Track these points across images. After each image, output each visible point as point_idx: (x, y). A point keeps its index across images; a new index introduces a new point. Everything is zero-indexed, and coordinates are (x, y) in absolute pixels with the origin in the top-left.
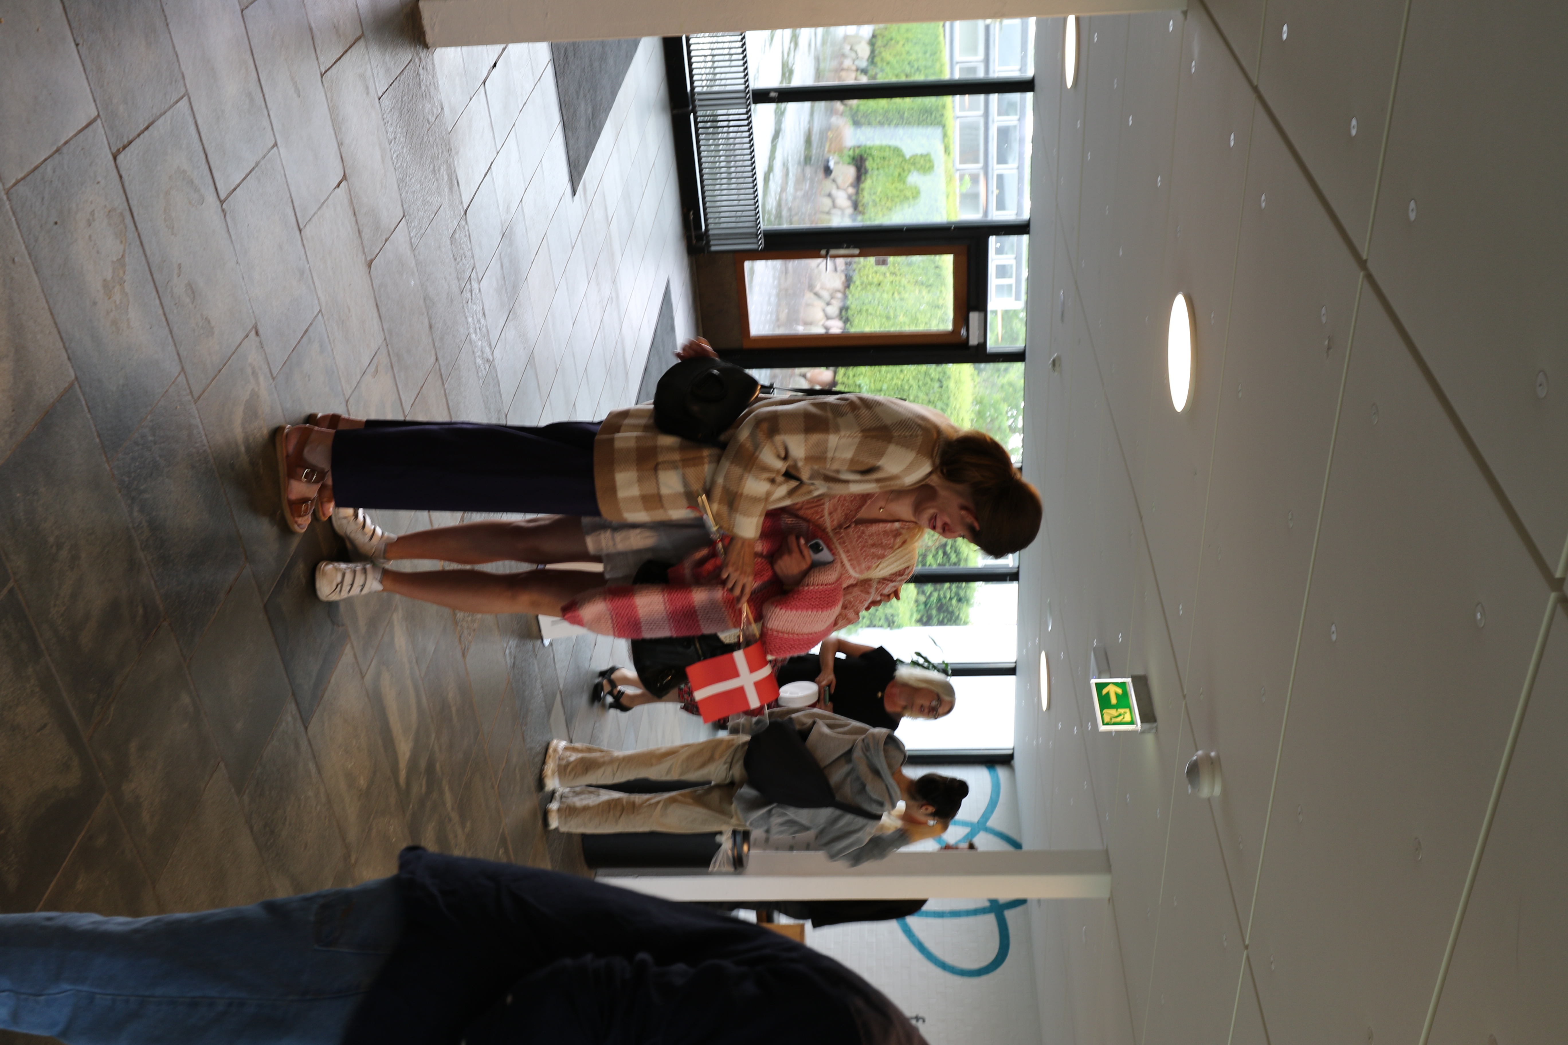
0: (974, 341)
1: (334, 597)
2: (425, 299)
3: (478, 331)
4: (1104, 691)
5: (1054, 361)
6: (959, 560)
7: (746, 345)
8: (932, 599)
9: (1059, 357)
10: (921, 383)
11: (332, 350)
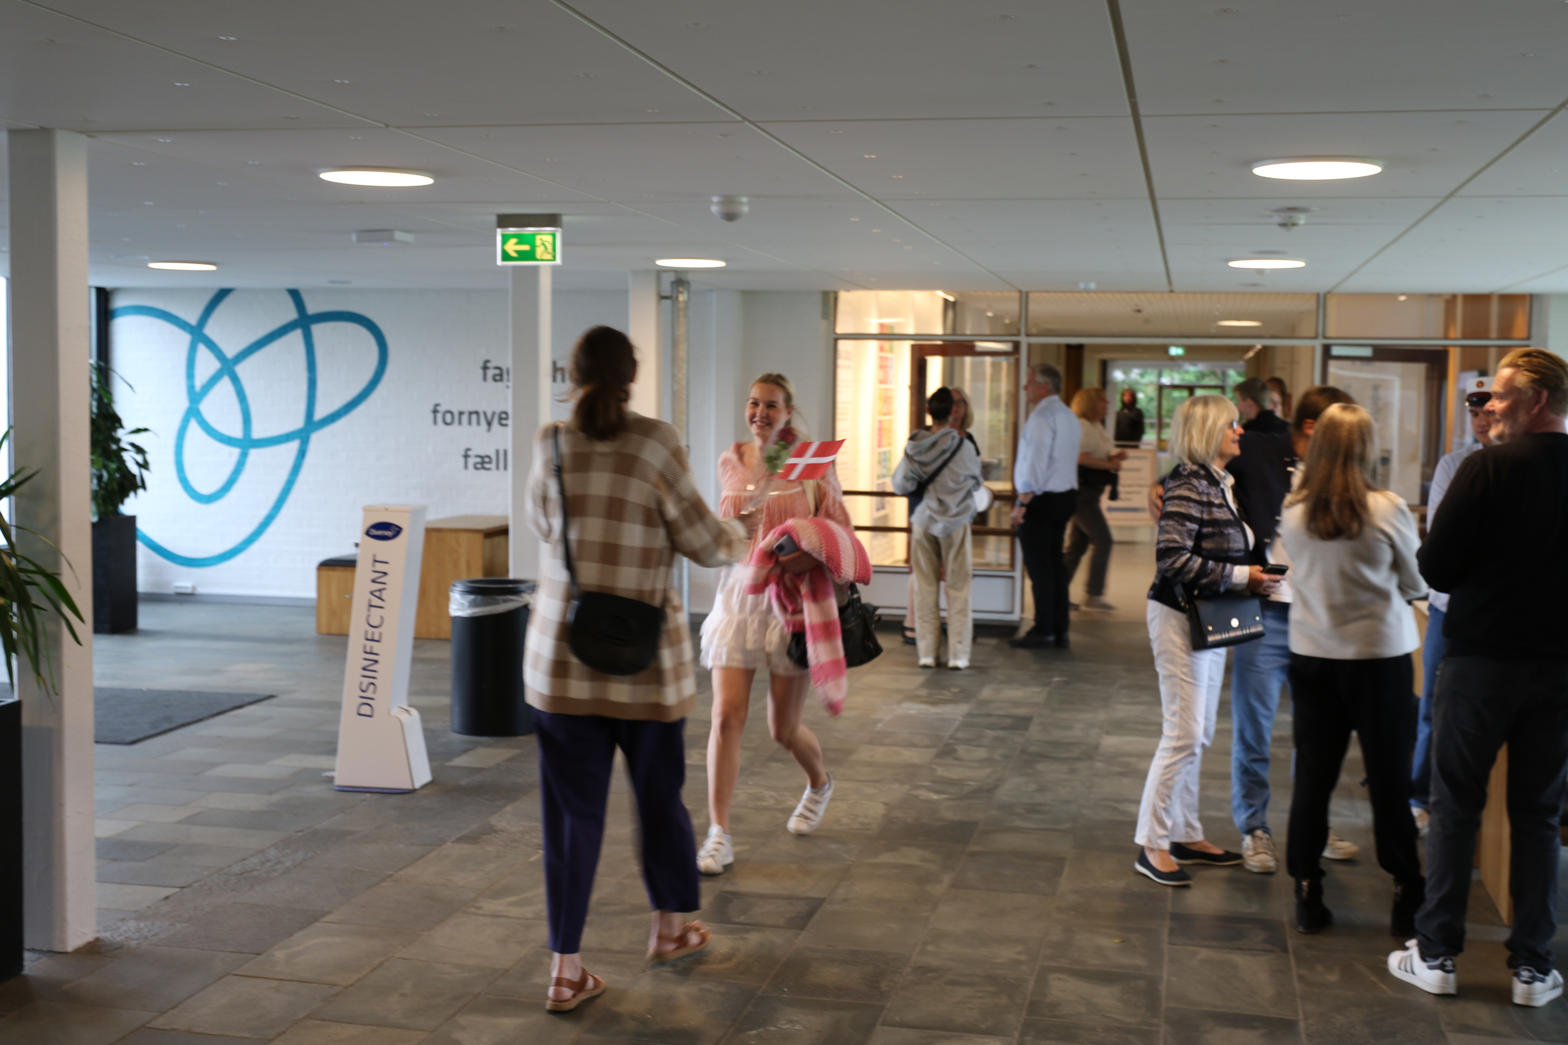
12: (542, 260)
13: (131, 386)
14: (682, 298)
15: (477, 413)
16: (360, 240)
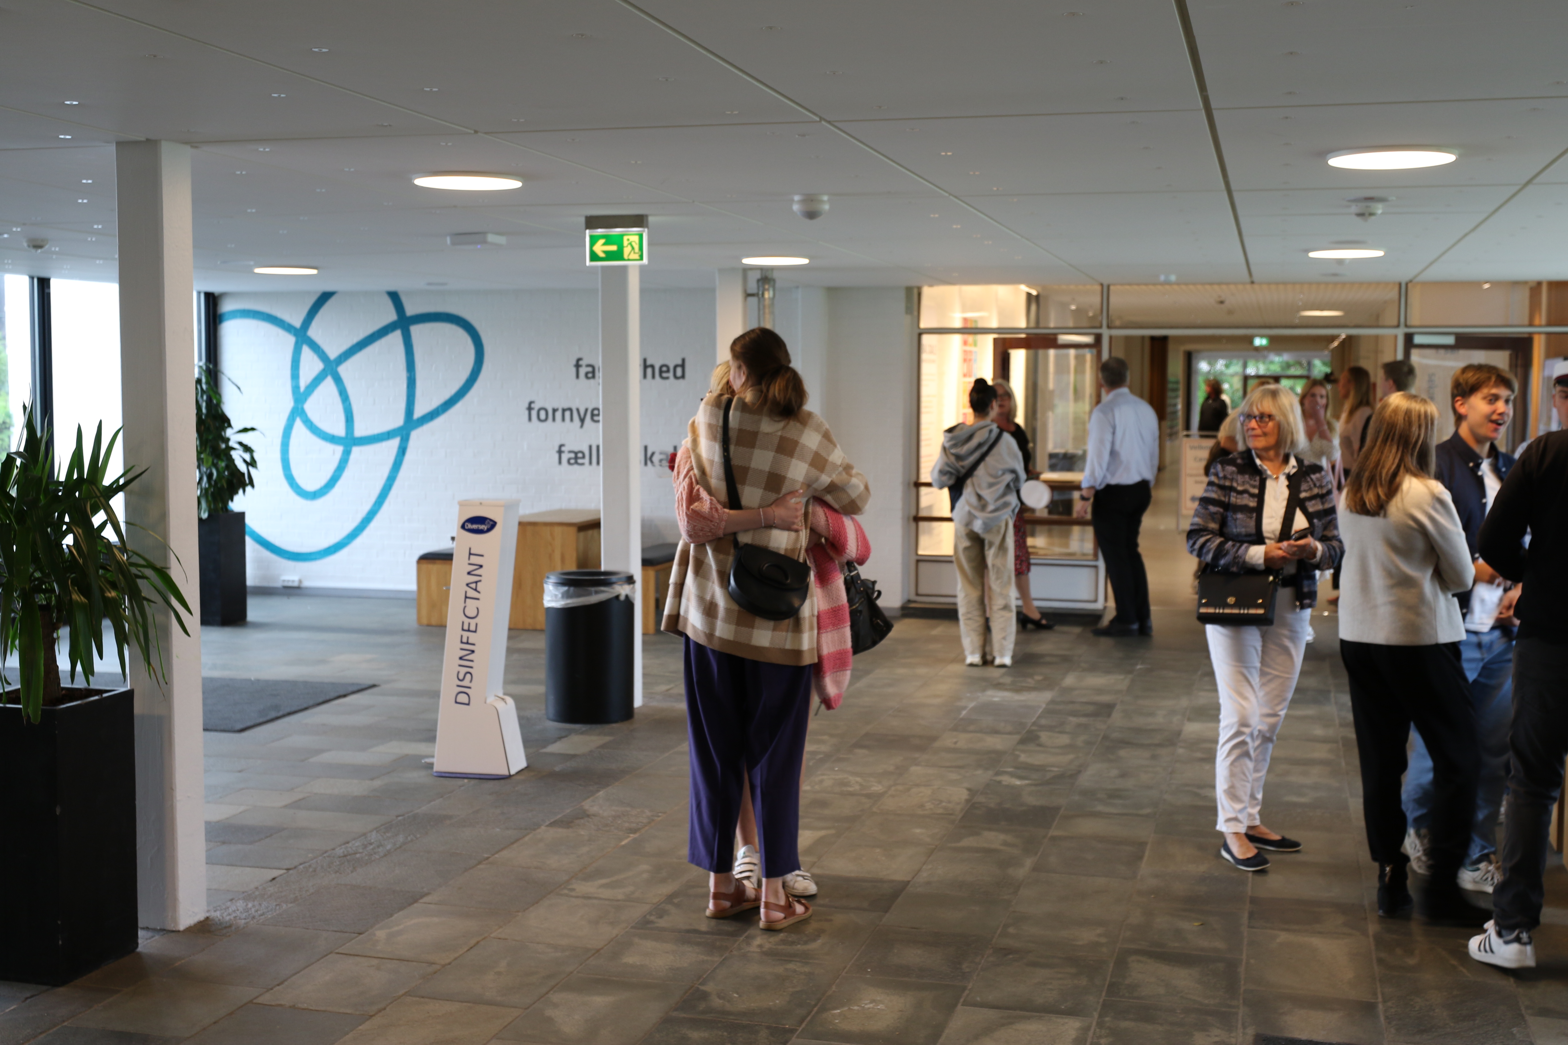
12: (629, 260)
13: (239, 388)
14: (766, 295)
15: (571, 410)
16: (453, 243)
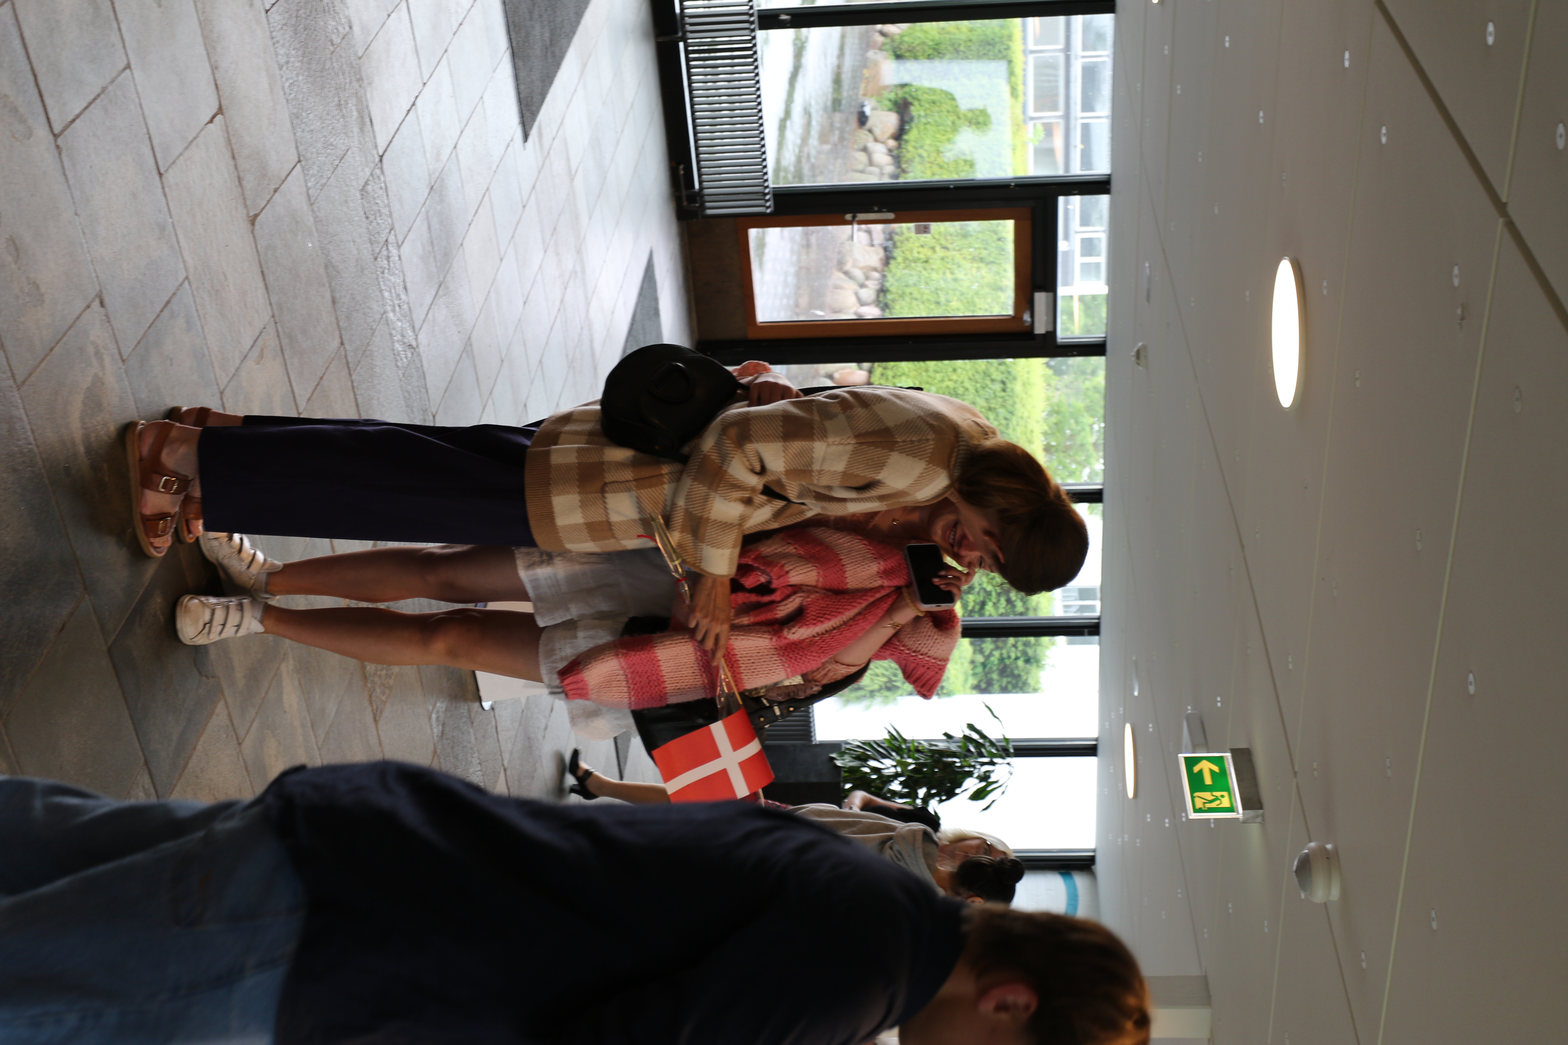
0: (1040, 329)
1: (201, 641)
2: (326, 267)
3: (397, 308)
4: (1196, 769)
5: (1138, 352)
6: (1027, 609)
7: (752, 335)
8: (992, 659)
9: (1144, 347)
10: (978, 385)
11: (202, 327)
12: (1193, 798)
